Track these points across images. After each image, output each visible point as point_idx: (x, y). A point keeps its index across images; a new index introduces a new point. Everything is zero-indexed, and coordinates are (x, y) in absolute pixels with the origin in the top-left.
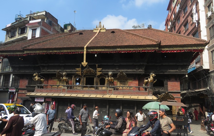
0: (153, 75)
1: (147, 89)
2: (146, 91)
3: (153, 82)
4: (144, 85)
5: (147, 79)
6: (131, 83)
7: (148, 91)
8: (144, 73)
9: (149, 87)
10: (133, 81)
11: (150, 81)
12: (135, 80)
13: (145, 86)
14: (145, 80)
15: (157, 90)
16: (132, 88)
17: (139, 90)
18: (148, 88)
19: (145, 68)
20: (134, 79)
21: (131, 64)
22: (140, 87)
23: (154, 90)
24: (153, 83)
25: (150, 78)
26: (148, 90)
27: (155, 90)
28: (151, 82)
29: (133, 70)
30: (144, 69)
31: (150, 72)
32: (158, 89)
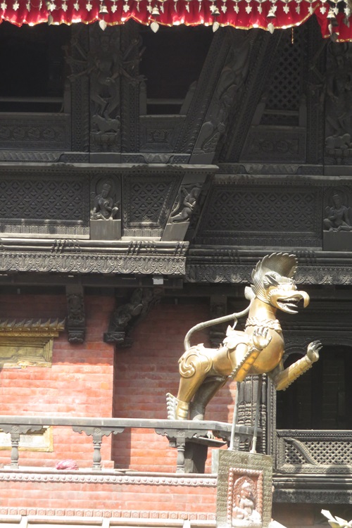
0: (287, 289)
1: (213, 452)
2: (199, 467)
3: (273, 373)
4: (176, 408)
5: (214, 338)
6: (31, 380)
7: (223, 477)
8: (179, 268)
9: (231, 426)
10: (54, 360)
11: (239, 357)
12: (76, 344)
13: (190, 415)
14: (189, 350)
15: (316, 467)
16: (37, 441)
17: (121, 458)
18: (225, 435)
19: (192, 216)
20: (62, 335)
21: (40, 160)
22: (128, 430)
23: (288, 467)
24: (283, 384)
25: (241, 326)
26: (223, 465)
27: (294, 460)
28: (251, 371)
29: (63, 236)
30: (178, 219)
31: (250, 263)
32: (334, 450)
